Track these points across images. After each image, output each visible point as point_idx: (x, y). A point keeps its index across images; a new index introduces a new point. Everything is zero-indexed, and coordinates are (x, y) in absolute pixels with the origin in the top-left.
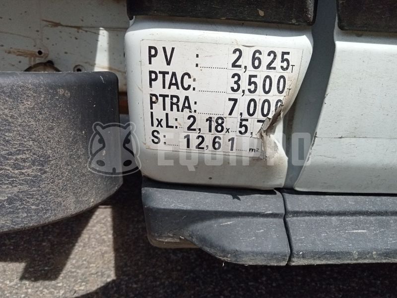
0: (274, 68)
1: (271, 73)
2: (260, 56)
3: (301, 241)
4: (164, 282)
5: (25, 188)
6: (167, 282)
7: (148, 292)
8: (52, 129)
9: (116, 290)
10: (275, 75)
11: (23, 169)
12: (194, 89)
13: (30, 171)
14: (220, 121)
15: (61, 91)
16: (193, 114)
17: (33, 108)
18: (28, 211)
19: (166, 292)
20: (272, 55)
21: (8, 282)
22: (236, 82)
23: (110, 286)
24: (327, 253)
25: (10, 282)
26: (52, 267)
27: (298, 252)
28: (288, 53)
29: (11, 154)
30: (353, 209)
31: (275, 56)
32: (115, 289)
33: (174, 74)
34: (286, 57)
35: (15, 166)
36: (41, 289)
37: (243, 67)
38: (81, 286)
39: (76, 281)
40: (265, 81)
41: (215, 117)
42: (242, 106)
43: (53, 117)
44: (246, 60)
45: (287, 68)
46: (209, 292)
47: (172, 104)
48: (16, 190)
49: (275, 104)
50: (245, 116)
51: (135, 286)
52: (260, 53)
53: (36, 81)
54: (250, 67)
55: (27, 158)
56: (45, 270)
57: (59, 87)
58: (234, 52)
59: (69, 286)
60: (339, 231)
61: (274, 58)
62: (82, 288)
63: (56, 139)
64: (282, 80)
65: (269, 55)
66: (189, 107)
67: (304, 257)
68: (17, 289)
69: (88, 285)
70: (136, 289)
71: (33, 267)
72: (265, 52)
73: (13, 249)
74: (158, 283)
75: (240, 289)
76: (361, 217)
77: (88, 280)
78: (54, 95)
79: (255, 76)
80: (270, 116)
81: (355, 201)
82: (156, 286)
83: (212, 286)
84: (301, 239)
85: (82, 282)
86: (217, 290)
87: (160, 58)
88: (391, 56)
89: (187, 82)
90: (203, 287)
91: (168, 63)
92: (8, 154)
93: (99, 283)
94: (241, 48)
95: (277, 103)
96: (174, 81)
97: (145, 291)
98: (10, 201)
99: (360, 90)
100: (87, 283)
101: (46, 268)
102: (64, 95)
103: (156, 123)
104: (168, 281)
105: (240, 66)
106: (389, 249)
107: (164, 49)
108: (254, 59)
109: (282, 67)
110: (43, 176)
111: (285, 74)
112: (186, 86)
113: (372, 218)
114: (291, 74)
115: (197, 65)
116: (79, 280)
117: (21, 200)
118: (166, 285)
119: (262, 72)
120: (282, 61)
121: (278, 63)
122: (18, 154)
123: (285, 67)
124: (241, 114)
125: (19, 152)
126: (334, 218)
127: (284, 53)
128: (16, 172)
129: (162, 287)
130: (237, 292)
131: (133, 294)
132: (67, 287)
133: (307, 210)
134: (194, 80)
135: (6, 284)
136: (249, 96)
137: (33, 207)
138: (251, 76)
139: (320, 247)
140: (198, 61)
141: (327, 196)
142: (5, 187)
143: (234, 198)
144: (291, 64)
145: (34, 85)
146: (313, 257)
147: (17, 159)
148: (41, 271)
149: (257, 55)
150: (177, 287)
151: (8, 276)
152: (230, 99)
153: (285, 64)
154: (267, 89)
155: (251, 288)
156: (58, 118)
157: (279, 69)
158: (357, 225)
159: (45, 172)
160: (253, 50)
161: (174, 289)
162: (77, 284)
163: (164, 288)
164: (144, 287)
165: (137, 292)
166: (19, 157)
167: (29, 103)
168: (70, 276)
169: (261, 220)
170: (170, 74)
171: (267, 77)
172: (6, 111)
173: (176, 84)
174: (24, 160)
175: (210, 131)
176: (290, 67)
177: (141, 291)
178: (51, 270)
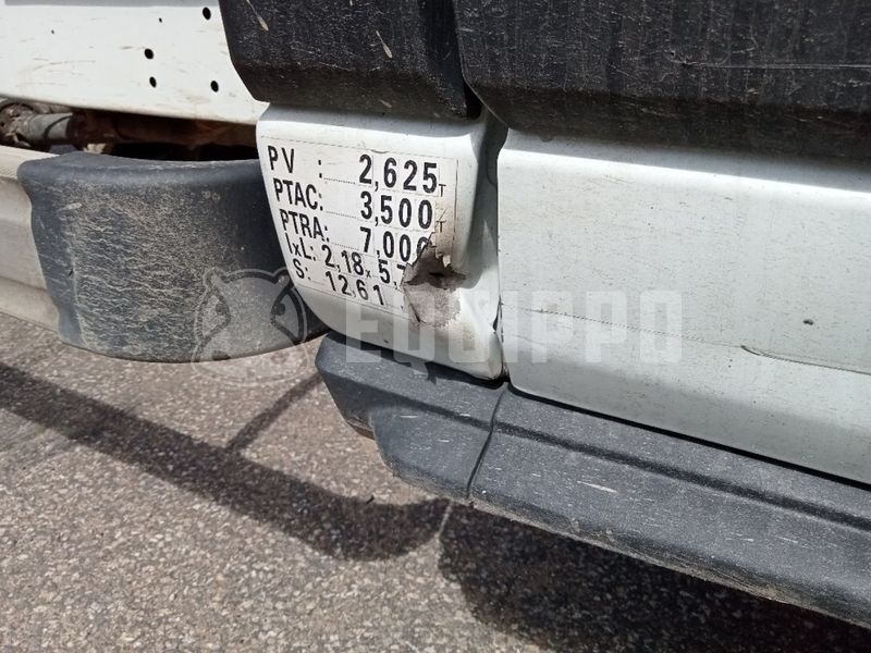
0: (414, 188)
1: (409, 195)
2: (394, 168)
3: (493, 474)
4: (517, 533)
5: (166, 311)
6: (521, 534)
7: (482, 539)
8: (195, 241)
9: (432, 518)
10: (415, 199)
11: (162, 288)
12: (321, 208)
13: (170, 292)
14: (357, 259)
15: (207, 195)
16: (326, 243)
17: (171, 215)
18: (170, 341)
19: (510, 550)
20: (411, 167)
21: (293, 455)
22: (367, 205)
23: (426, 507)
24: (525, 505)
25: (296, 455)
26: (358, 450)
27: (480, 488)
28: (434, 166)
29: (149, 269)
30: (610, 447)
31: (415, 168)
32: (431, 515)
33: (298, 186)
34: (430, 171)
35: (155, 284)
36: (328, 479)
37: (373, 182)
38: (384, 493)
39: (380, 482)
40: (401, 206)
41: (350, 252)
42: (377, 242)
43: (198, 226)
44: (377, 173)
45: (433, 189)
46: (588, 579)
47: (303, 226)
48: (156, 312)
49: (417, 243)
50: (383, 256)
51: (465, 521)
52: (395, 163)
53: (175, 181)
54: (382, 184)
55: (167, 276)
56: (345, 451)
57: (205, 189)
58: (362, 160)
59: (368, 488)
60: (566, 477)
61: (414, 173)
62: (385, 497)
63: (202, 256)
64: (425, 207)
65: (406, 167)
66: (320, 233)
67: (488, 498)
68: (300, 468)
69: (395, 496)
70: (464, 527)
71: (332, 443)
72: (401, 163)
73: (318, 406)
74: (506, 530)
75: (655, 596)
76: (627, 466)
77: (399, 488)
78: (196, 199)
79: (389, 198)
80: (411, 261)
81: (622, 435)
82: (499, 535)
83: (600, 570)
84: (494, 471)
85: (389, 488)
86: (605, 580)
87: (280, 163)
88: (589, 180)
89: (313, 198)
90: (582, 565)
91: (291, 171)
92: (145, 268)
93: (412, 497)
94: (370, 154)
95: (420, 242)
96: (299, 196)
97: (478, 535)
98: (151, 324)
99: (550, 236)
100: (394, 492)
101: (349, 449)
102: (211, 199)
103: (294, 249)
104: (525, 532)
105: (369, 181)
106: (637, 534)
107: (283, 150)
108: (387, 171)
109: (425, 187)
110: (187, 300)
111: (430, 197)
112: (313, 204)
113: (645, 474)
114: (440, 200)
115: (321, 176)
116: (386, 484)
117: (162, 325)
118: (517, 537)
119: (398, 193)
120: (426, 178)
121: (418, 181)
122: (157, 270)
123: (429, 187)
124: (378, 252)
125: (158, 267)
126: (573, 455)
127: (427, 165)
128: (155, 290)
129: (509, 538)
130: (645, 598)
131: (455, 533)
132: (364, 489)
133: (526, 427)
134: (320, 195)
135: (290, 457)
136: (384, 228)
137: (176, 337)
138: (384, 198)
139: (518, 492)
140: (320, 169)
141: (575, 414)
142: (145, 306)
143: (428, 379)
144: (438, 182)
145: (172, 186)
146: (504, 504)
147: (155, 276)
148: (340, 451)
149: (391, 166)
150: (535, 549)
151: (297, 447)
152: (363, 229)
153: (429, 183)
154: (405, 219)
155: (679, 602)
156: (203, 229)
157: (420, 189)
158: (606, 478)
159: (188, 296)
160: (385, 158)
161: (527, 550)
162: (379, 488)
163: (511, 541)
164: (479, 527)
165: (463, 533)
166: (157, 273)
167: (166, 209)
168: (375, 472)
169: (454, 424)
170: (295, 185)
171: (405, 201)
172: (142, 218)
173: (302, 199)
174: (163, 278)
175: (350, 271)
176: (438, 188)
177: (471, 534)
178: (354, 454)
